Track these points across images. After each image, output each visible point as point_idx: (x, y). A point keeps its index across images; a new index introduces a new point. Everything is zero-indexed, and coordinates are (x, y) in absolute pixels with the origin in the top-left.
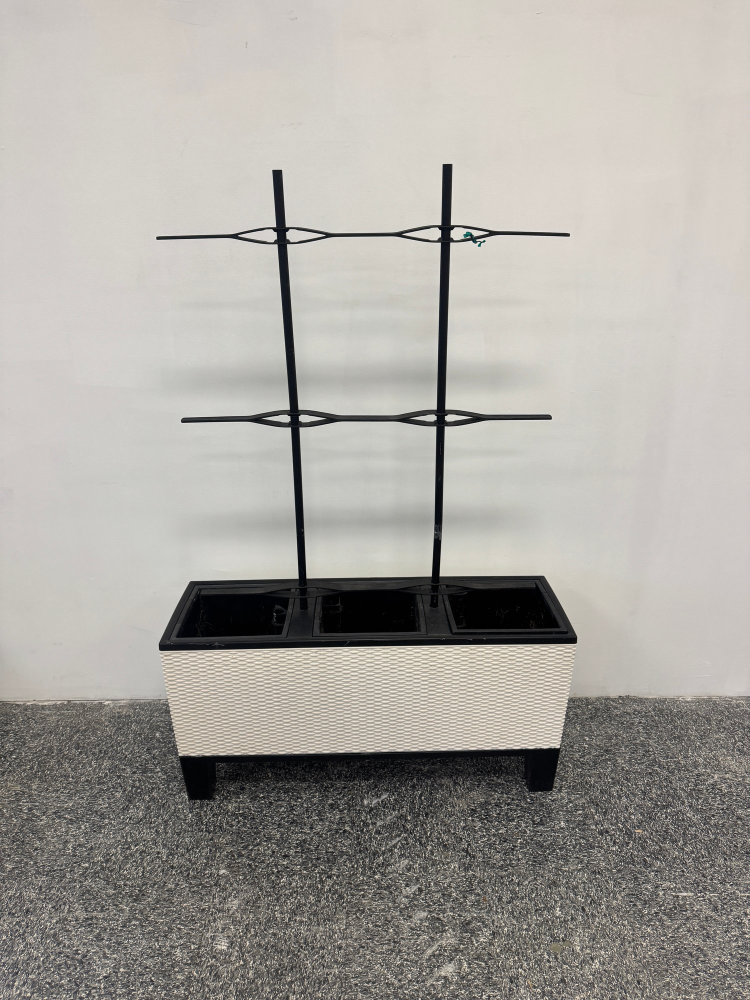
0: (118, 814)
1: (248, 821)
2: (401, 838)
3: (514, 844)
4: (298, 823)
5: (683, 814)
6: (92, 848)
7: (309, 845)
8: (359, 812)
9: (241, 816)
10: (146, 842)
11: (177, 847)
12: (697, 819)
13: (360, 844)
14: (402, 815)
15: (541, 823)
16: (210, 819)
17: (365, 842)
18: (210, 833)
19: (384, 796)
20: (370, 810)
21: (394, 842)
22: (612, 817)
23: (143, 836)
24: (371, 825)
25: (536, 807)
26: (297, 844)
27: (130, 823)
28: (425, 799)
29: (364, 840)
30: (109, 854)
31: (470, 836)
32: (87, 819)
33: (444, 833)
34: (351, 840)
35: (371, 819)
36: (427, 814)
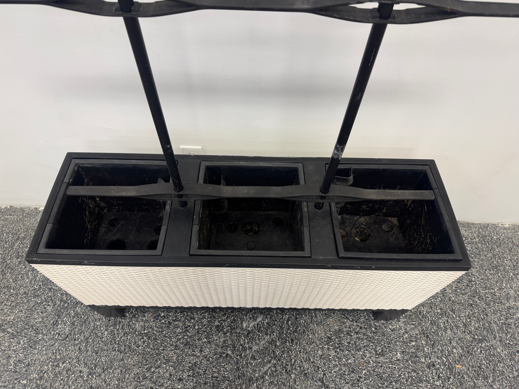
0: (49, 330)
1: (151, 341)
2: (271, 364)
3: (360, 375)
4: (190, 345)
5: (494, 349)
6: (29, 365)
7: (199, 368)
8: (239, 336)
9: (146, 336)
10: (71, 360)
11: (96, 366)
12: (505, 355)
13: (238, 370)
14: (272, 340)
15: (382, 354)
16: (121, 337)
17: (243, 368)
18: (121, 353)
19: (259, 319)
20: (248, 334)
21: (266, 368)
22: (438, 349)
23: (69, 353)
24: (248, 350)
25: (379, 336)
26: (189, 367)
27: (59, 340)
28: (292, 325)
29: (242, 365)
30: (42, 371)
31: (325, 365)
32: (25, 334)
33: (305, 362)
34: (232, 364)
35: (248, 343)
36: (292, 340)
